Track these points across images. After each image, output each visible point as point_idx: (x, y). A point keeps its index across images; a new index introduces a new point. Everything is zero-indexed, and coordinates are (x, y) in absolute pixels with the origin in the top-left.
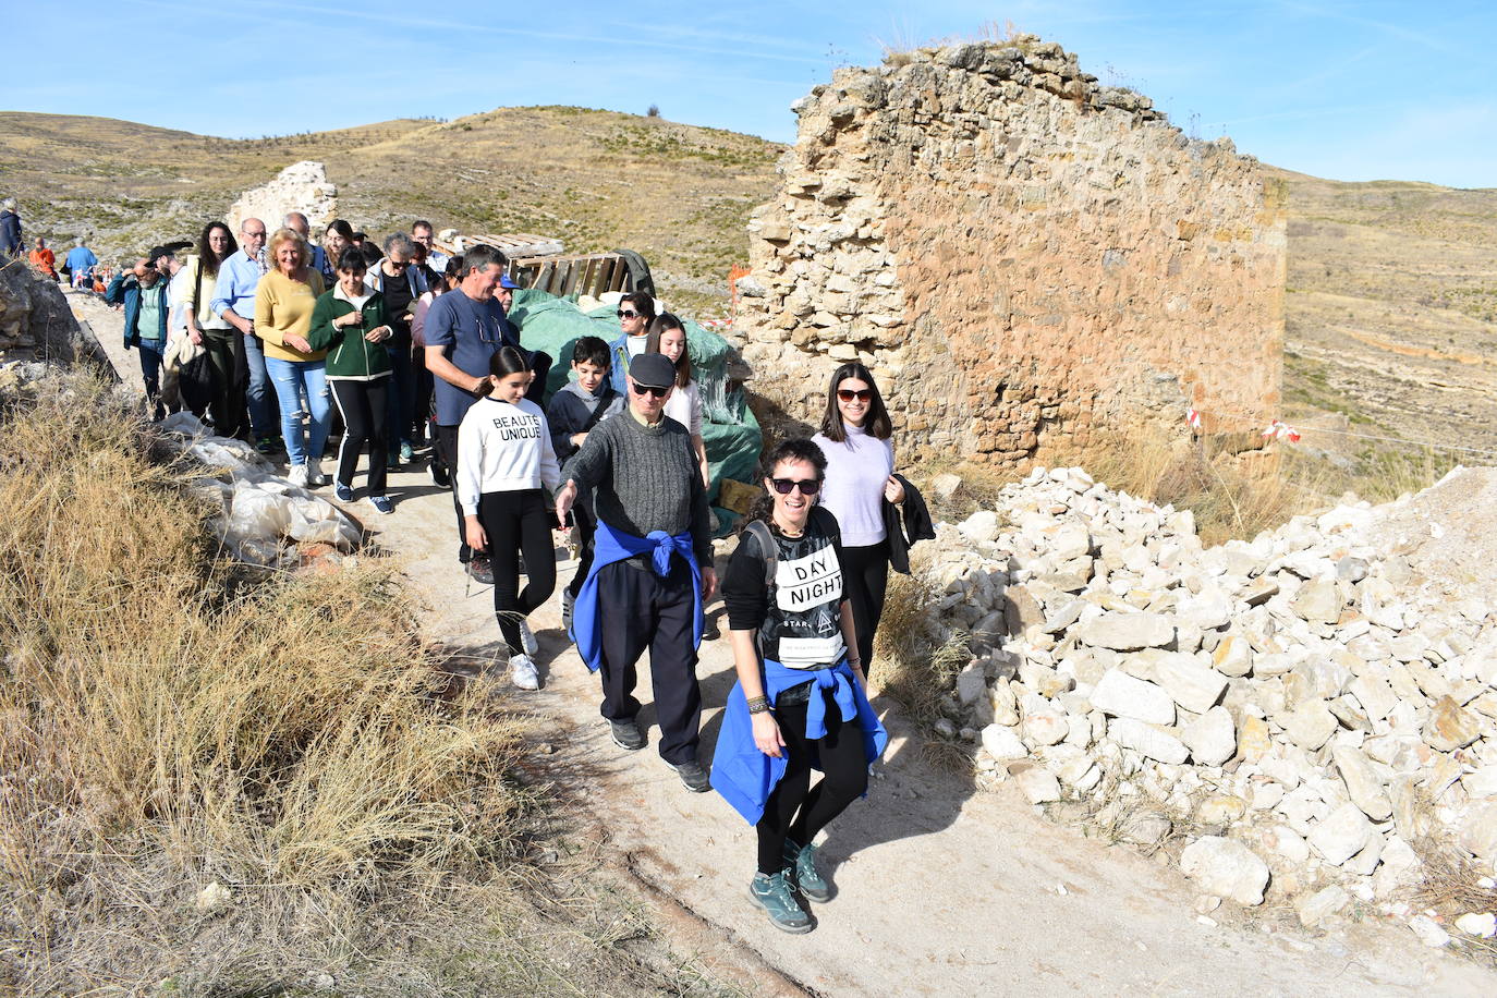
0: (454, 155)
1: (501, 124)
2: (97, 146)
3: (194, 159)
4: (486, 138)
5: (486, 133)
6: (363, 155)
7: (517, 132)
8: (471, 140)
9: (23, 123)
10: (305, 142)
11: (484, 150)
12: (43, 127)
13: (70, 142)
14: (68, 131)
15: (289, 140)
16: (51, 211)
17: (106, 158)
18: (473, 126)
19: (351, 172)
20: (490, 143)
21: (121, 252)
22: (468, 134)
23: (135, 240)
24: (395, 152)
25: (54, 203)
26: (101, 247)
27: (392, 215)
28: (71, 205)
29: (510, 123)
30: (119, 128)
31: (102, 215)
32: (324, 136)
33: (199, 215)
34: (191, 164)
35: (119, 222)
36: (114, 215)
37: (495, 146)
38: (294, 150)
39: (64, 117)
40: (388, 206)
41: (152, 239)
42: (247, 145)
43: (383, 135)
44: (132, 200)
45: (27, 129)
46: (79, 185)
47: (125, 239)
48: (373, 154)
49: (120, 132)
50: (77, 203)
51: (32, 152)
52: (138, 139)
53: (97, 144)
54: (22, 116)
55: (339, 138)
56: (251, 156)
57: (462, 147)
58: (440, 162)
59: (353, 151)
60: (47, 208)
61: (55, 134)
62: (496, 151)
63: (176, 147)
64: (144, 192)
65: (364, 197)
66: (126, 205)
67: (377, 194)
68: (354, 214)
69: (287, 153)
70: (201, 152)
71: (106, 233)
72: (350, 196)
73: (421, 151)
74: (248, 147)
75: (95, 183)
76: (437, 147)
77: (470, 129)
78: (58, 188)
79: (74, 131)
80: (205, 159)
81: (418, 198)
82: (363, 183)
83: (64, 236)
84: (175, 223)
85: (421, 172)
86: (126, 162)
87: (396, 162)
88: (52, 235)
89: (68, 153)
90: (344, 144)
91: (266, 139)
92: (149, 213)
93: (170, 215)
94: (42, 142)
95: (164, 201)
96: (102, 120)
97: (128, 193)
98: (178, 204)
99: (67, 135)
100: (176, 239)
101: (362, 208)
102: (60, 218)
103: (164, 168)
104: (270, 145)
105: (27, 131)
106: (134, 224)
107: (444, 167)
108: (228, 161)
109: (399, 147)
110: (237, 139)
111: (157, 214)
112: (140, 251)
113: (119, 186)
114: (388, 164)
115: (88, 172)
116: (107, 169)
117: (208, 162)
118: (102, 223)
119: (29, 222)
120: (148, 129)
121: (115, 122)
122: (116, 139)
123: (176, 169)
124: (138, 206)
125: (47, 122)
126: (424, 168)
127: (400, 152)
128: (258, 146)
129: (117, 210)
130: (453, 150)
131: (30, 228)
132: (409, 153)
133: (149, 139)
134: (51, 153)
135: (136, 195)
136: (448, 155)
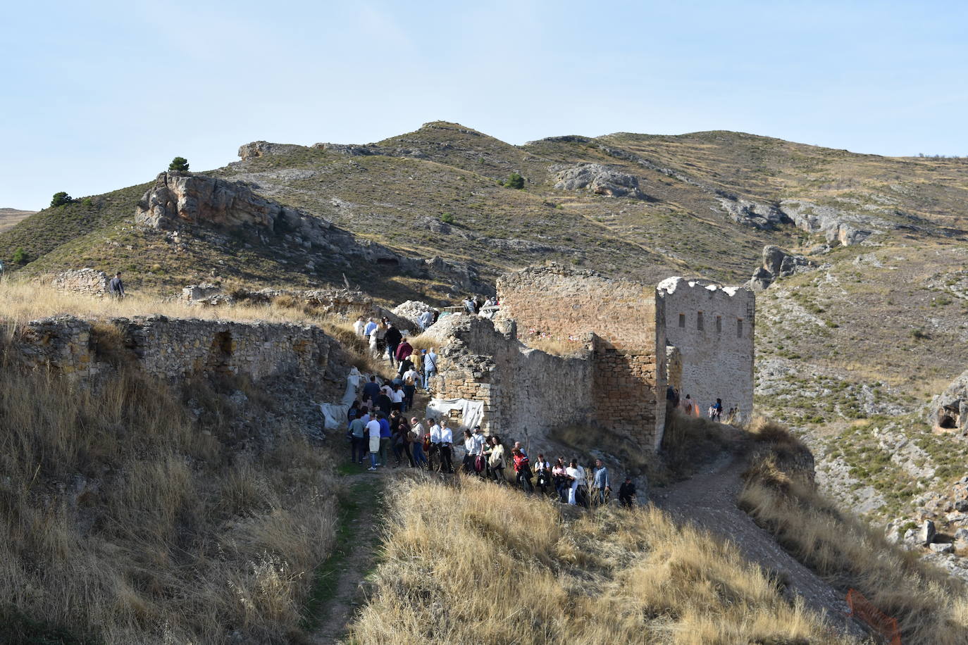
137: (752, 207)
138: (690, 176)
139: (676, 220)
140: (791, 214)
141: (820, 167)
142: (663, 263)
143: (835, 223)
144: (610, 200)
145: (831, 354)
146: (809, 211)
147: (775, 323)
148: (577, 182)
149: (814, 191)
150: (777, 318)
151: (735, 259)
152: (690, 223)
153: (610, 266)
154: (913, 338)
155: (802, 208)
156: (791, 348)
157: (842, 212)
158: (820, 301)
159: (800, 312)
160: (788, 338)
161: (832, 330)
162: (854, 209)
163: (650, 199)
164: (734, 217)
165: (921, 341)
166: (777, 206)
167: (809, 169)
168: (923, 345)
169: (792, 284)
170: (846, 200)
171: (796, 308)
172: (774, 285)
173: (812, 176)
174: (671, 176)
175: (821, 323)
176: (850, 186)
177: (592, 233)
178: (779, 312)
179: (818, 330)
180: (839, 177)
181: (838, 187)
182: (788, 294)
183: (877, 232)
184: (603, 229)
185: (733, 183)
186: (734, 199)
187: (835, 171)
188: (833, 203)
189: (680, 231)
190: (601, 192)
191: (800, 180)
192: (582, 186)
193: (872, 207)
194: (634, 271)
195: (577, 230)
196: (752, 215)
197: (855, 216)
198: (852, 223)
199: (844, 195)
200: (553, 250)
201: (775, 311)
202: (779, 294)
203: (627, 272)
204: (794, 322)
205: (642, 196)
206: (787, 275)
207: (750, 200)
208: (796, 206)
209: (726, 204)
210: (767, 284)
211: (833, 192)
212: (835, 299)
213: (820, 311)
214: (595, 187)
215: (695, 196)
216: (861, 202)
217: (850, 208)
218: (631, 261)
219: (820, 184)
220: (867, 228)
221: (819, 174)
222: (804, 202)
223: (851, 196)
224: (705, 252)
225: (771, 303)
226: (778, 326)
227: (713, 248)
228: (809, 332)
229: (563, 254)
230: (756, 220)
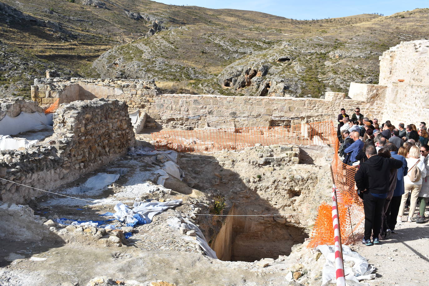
0: (397, 28)
1: (418, 16)
2: (254, 21)
3: (287, 27)
4: (411, 21)
5: (411, 19)
6: (357, 27)
7: (425, 19)
8: (405, 22)
9: (231, 13)
10: (328, 22)
11: (411, 26)
12: (237, 14)
13: (245, 19)
14: (245, 16)
15: (322, 21)
16: (238, 43)
17: (257, 25)
18: (405, 16)
19: (353, 34)
20: (413, 23)
21: (263, 61)
22: (403, 19)
23: (268, 56)
24: (372, 26)
25: (240, 40)
26: (255, 58)
27: (371, 52)
28: (245, 41)
29: (422, 15)
30: (261, 15)
31: (256, 46)
32: (335, 20)
33: (293, 48)
34: (286, 29)
35: (261, 49)
36: (260, 46)
37: (415, 25)
38: (323, 25)
39: (244, 11)
40: (369, 49)
41: (275, 57)
42: (306, 22)
43: (358, 20)
44: (267, 41)
45: (232, 14)
46: (249, 34)
47: (265, 56)
48: (362, 27)
49: (262, 17)
50: (248, 41)
51: (233, 22)
52: (267, 19)
53: (253, 21)
54: (231, 10)
55: (341, 21)
56: (307, 27)
57: (400, 25)
58: (391, 31)
59: (353, 25)
60: (237, 42)
61: (241, 17)
62: (416, 27)
63: (281, 22)
64: (271, 38)
65: (359, 44)
66: (264, 42)
67: (364, 43)
68: (355, 51)
69: (321, 26)
70: (290, 24)
71: (256, 52)
72: (353, 43)
73: (383, 26)
74: (306, 23)
75: (254, 34)
76: (389, 25)
77: (404, 17)
78: (242, 35)
79: (247, 16)
80: (291, 27)
81: (382, 46)
82: (359, 38)
83: (242, 53)
84: (284, 51)
85: (382, 34)
86: (263, 27)
87: (372, 30)
88: (238, 52)
89: (244, 23)
90: (342, 23)
91: (313, 20)
92: (273, 46)
93: (282, 47)
94: (236, 19)
95: (279, 42)
96: (256, 12)
97: (265, 38)
98: (284, 43)
99: (244, 17)
100: (284, 57)
101: (359, 49)
102: (241, 46)
103: (276, 30)
104: (315, 22)
105: (232, 15)
106: (267, 50)
107: (392, 33)
108: (299, 28)
109: (373, 24)
110: (303, 20)
111: (276, 46)
112: (270, 61)
113: (263, 35)
114: (368, 31)
115: (250, 30)
116: (257, 29)
117: (292, 28)
118: (256, 49)
119: (231, 47)
120: (271, 16)
121: (260, 13)
122: (260, 19)
123: (281, 30)
124: (269, 43)
125: (239, 13)
126: (384, 33)
127: (373, 26)
128: (310, 23)
129: (261, 44)
130: (396, 26)
131: (231, 49)
132: (377, 26)
133: (271, 19)
134: (239, 23)
135: (268, 39)
136: (394, 28)
137: (133, 14)
138: (117, 5)
139: (116, 15)
140: (143, 16)
141: (149, 5)
142: (115, 26)
143: (154, 19)
144: (98, 9)
145: (178, 57)
146: (147, 16)
147: (158, 46)
148: (89, 3)
149: (148, 11)
150: (159, 45)
151: (132, 27)
152: (120, 16)
153: (100, 26)
154: (201, 53)
155: (145, 15)
156: (165, 55)
157: (155, 16)
158: (171, 40)
159: (165, 43)
160: (164, 51)
161: (177, 50)
162: (158, 16)
163: (109, 9)
164: (129, 16)
165: (204, 54)
166: (139, 14)
167: (146, 5)
168: (205, 56)
169: (162, 34)
170: (156, 13)
171: (164, 42)
172: (155, 34)
173: (147, 7)
174: (112, 4)
175: (173, 47)
176: (157, 10)
177: (95, 17)
178: (159, 43)
179: (173, 49)
180: (154, 8)
181: (154, 10)
182: (160, 37)
183: (165, 22)
184: (98, 16)
185: (128, 7)
186: (128, 11)
187: (153, 6)
188: (153, 14)
189: (117, 18)
190: (95, 6)
191: (144, 8)
192: (90, 4)
193: (163, 16)
194: (107, 28)
195: (90, 15)
196: (133, 16)
197: (159, 18)
198: (159, 19)
199: (156, 12)
200: (83, 21)
201: (158, 43)
202: (158, 37)
203: (105, 28)
204: (164, 46)
205: (106, 8)
206: (159, 31)
207: (132, 12)
208: (144, 14)
209: (126, 12)
210: (153, 34)
211: (153, 11)
212: (176, 39)
213: (172, 43)
214: (94, 5)
215: (119, 10)
216: (160, 14)
217: (157, 15)
218: (106, 25)
219: (150, 9)
220: (162, 21)
221: (149, 7)
222: (146, 13)
223: (157, 12)
224: (124, 24)
225: (155, 40)
226: (160, 47)
227: (126, 23)
228: (170, 50)
229: (86, 22)
230: (134, 17)
